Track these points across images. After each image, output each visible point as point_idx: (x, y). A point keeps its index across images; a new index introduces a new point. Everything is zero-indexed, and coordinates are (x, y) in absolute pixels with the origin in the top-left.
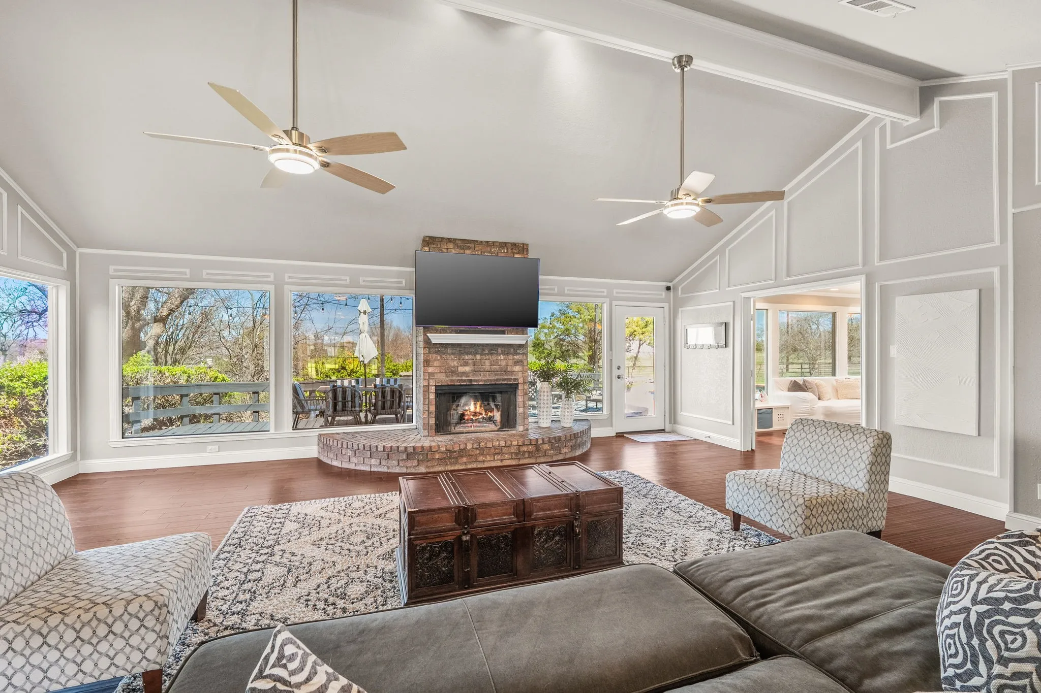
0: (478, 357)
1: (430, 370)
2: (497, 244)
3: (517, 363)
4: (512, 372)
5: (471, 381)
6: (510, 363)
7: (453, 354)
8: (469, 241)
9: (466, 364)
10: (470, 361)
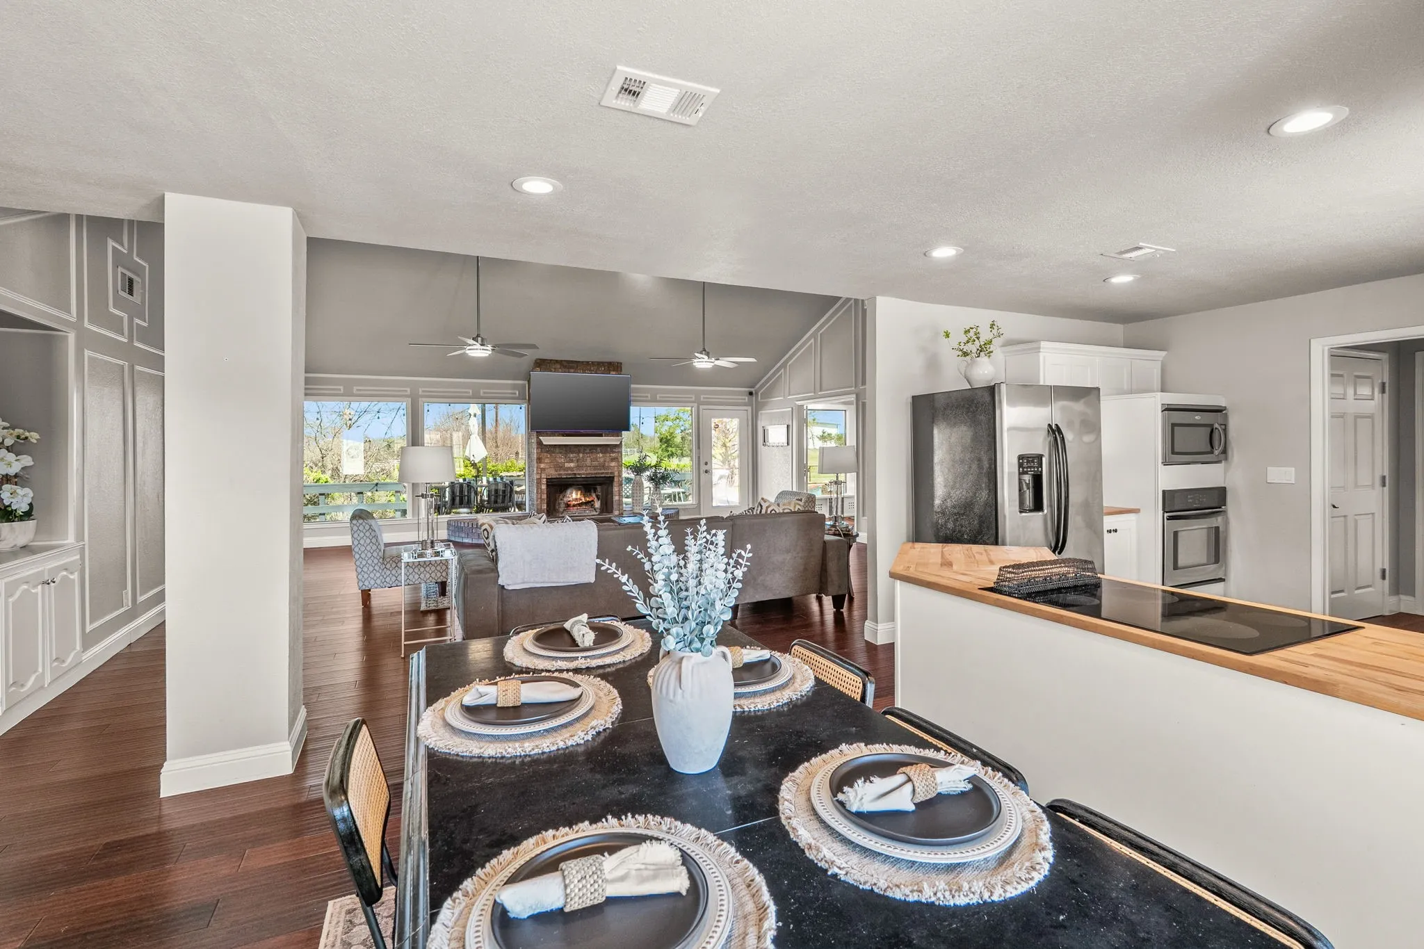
0: (581, 455)
1: (542, 466)
2: (596, 364)
3: (613, 460)
4: (609, 467)
5: (575, 474)
6: (608, 459)
7: (561, 453)
8: (572, 362)
9: (572, 461)
10: (574, 459)
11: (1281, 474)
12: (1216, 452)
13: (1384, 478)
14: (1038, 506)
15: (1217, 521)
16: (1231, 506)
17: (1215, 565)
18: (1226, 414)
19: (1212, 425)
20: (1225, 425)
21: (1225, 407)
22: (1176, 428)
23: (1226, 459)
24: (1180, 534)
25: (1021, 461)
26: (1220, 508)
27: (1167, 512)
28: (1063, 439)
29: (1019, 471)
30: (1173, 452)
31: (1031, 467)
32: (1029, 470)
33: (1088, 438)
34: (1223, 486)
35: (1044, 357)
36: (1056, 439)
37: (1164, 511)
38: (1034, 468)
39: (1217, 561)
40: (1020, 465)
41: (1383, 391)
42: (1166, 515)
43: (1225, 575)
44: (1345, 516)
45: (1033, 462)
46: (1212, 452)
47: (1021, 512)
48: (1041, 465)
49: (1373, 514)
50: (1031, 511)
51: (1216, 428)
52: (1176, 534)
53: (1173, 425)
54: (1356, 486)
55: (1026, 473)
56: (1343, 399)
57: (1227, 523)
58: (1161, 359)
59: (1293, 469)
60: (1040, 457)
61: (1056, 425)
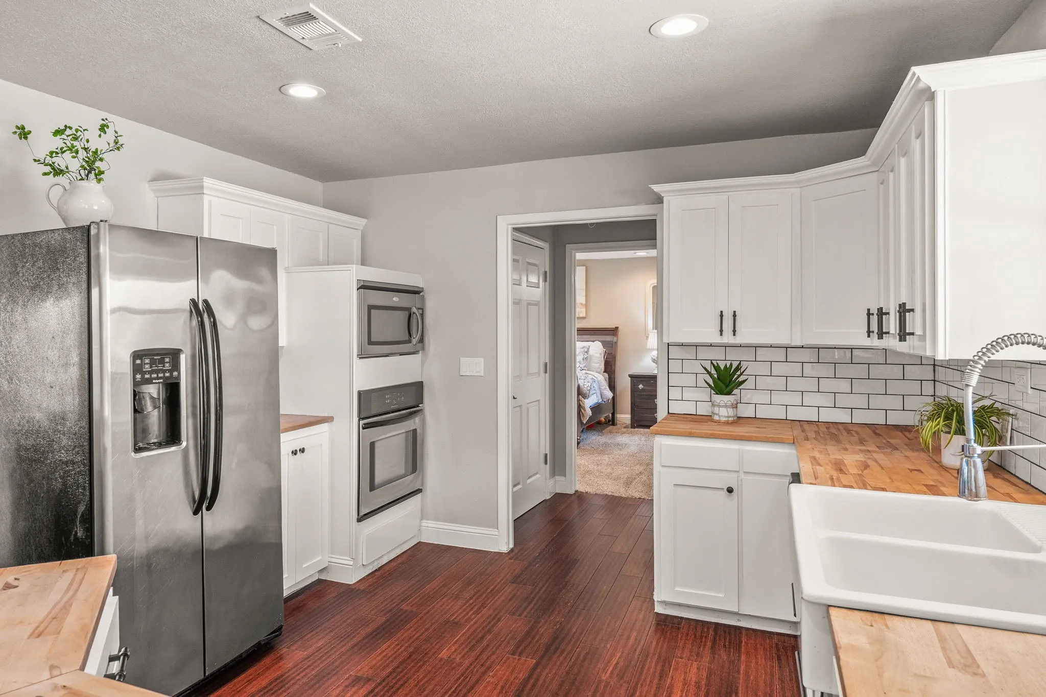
11: (472, 366)
12: (414, 341)
13: (546, 364)
14: (172, 436)
15: (413, 423)
16: (428, 405)
17: (412, 476)
18: (423, 296)
19: (409, 309)
20: (422, 309)
21: (423, 288)
22: (372, 311)
23: (423, 349)
24: (377, 445)
25: (138, 362)
26: (418, 406)
27: (363, 419)
28: (214, 325)
29: (134, 378)
30: (370, 343)
31: (157, 372)
32: (154, 376)
33: (257, 323)
34: (421, 380)
35: (210, 202)
36: (202, 324)
37: (360, 419)
38: (164, 372)
39: (414, 470)
40: (137, 369)
41: (545, 280)
42: (362, 422)
43: (422, 484)
44: (520, 406)
45: (162, 362)
46: (409, 341)
47: (138, 450)
48: (176, 366)
49: (539, 401)
50: (160, 445)
51: (414, 313)
52: (372, 445)
53: (371, 308)
54: (528, 374)
55: (149, 381)
56: (519, 285)
57: (423, 423)
58: (362, 228)
59: (482, 360)
60: (175, 354)
61: (206, 302)
